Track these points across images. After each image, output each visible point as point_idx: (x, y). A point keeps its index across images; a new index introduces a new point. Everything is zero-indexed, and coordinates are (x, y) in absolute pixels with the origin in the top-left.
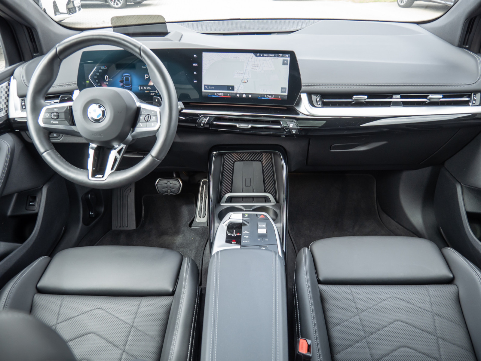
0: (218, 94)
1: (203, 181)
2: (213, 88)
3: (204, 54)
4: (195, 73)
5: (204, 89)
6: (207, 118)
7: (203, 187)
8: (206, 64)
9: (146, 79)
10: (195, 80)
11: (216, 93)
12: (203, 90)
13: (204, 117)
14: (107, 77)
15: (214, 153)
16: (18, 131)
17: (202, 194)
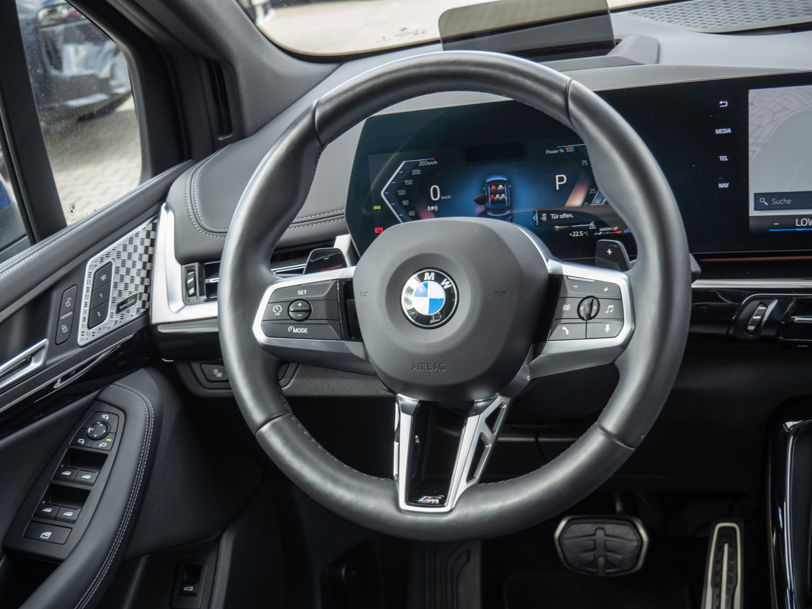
0: (804, 222)
1: (721, 529)
2: (789, 202)
3: (752, 93)
4: (723, 158)
5: (756, 209)
6: (770, 303)
7: (719, 549)
8: (759, 127)
9: (558, 188)
10: (722, 182)
11: (800, 217)
12: (753, 213)
13: (757, 302)
14: (435, 189)
15: (789, 424)
16: (172, 361)
17: (717, 573)
